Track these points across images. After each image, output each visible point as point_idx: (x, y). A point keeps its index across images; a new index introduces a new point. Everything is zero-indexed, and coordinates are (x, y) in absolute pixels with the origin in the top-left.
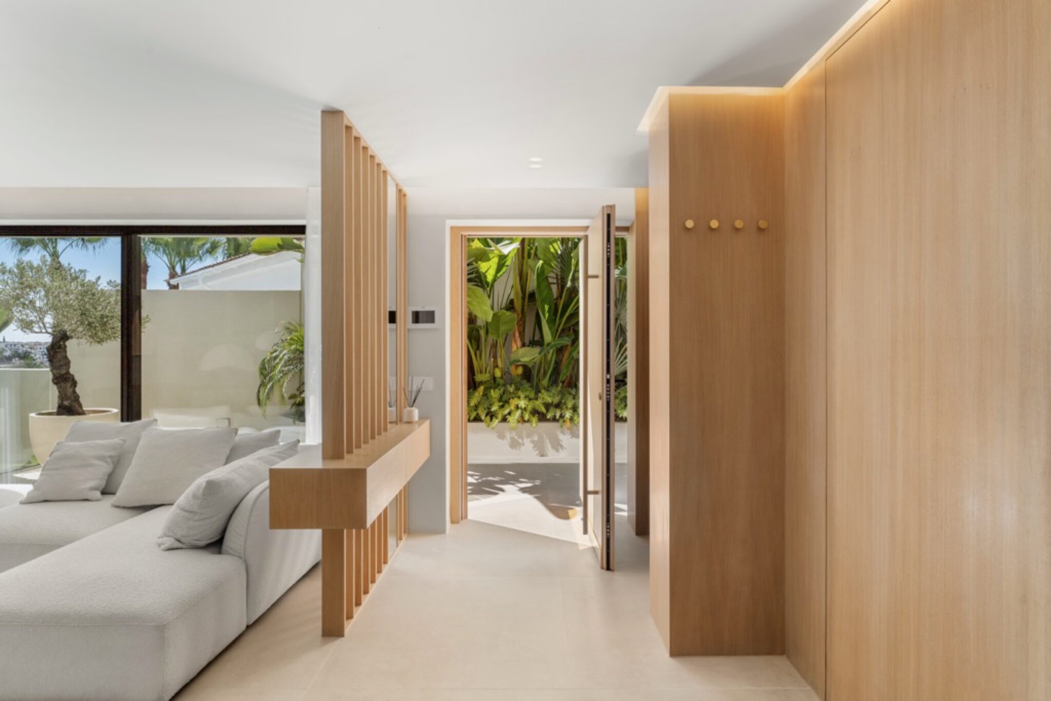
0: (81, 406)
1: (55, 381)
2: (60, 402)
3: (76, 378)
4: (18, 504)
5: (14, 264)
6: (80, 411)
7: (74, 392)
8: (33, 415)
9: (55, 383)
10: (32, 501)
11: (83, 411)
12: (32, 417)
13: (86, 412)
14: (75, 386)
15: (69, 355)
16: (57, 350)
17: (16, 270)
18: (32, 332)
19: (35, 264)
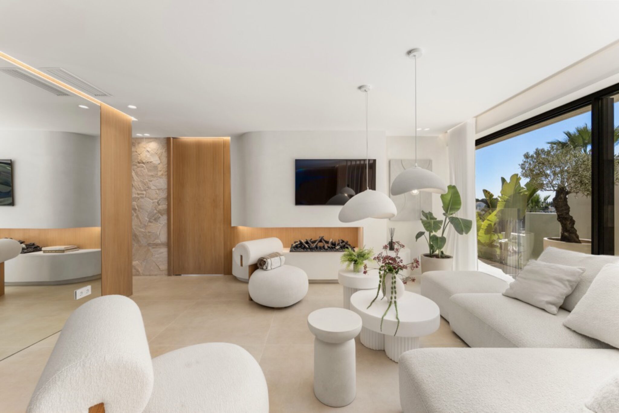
0: (578, 237)
1: (559, 220)
2: (562, 232)
3: (574, 218)
4: (501, 294)
5: (534, 152)
6: (577, 240)
7: (573, 227)
8: (546, 239)
9: (559, 221)
10: (509, 296)
11: (579, 240)
12: (545, 240)
13: (581, 241)
14: (574, 224)
15: (569, 203)
16: (559, 200)
17: (535, 156)
18: (545, 191)
19: (546, 150)
